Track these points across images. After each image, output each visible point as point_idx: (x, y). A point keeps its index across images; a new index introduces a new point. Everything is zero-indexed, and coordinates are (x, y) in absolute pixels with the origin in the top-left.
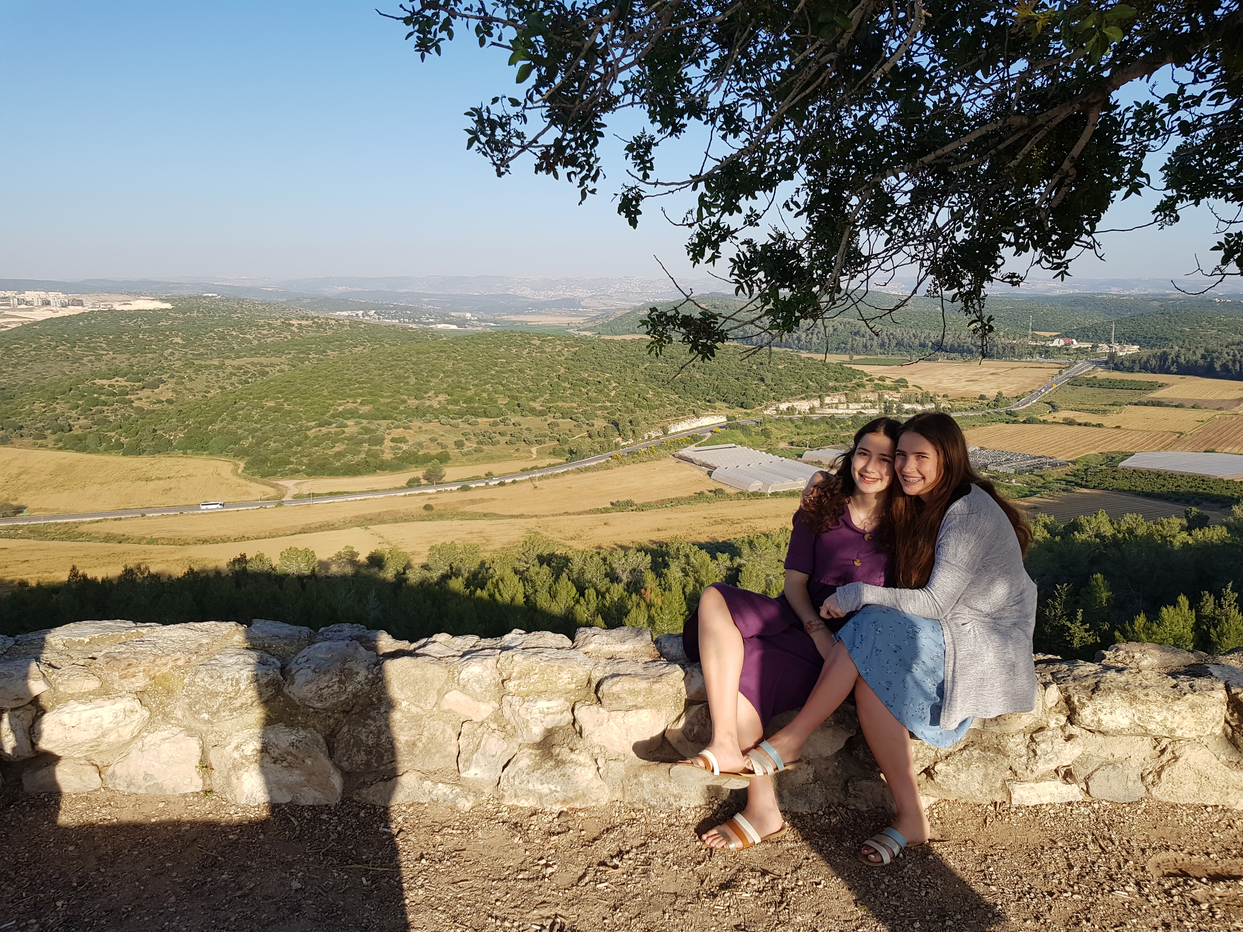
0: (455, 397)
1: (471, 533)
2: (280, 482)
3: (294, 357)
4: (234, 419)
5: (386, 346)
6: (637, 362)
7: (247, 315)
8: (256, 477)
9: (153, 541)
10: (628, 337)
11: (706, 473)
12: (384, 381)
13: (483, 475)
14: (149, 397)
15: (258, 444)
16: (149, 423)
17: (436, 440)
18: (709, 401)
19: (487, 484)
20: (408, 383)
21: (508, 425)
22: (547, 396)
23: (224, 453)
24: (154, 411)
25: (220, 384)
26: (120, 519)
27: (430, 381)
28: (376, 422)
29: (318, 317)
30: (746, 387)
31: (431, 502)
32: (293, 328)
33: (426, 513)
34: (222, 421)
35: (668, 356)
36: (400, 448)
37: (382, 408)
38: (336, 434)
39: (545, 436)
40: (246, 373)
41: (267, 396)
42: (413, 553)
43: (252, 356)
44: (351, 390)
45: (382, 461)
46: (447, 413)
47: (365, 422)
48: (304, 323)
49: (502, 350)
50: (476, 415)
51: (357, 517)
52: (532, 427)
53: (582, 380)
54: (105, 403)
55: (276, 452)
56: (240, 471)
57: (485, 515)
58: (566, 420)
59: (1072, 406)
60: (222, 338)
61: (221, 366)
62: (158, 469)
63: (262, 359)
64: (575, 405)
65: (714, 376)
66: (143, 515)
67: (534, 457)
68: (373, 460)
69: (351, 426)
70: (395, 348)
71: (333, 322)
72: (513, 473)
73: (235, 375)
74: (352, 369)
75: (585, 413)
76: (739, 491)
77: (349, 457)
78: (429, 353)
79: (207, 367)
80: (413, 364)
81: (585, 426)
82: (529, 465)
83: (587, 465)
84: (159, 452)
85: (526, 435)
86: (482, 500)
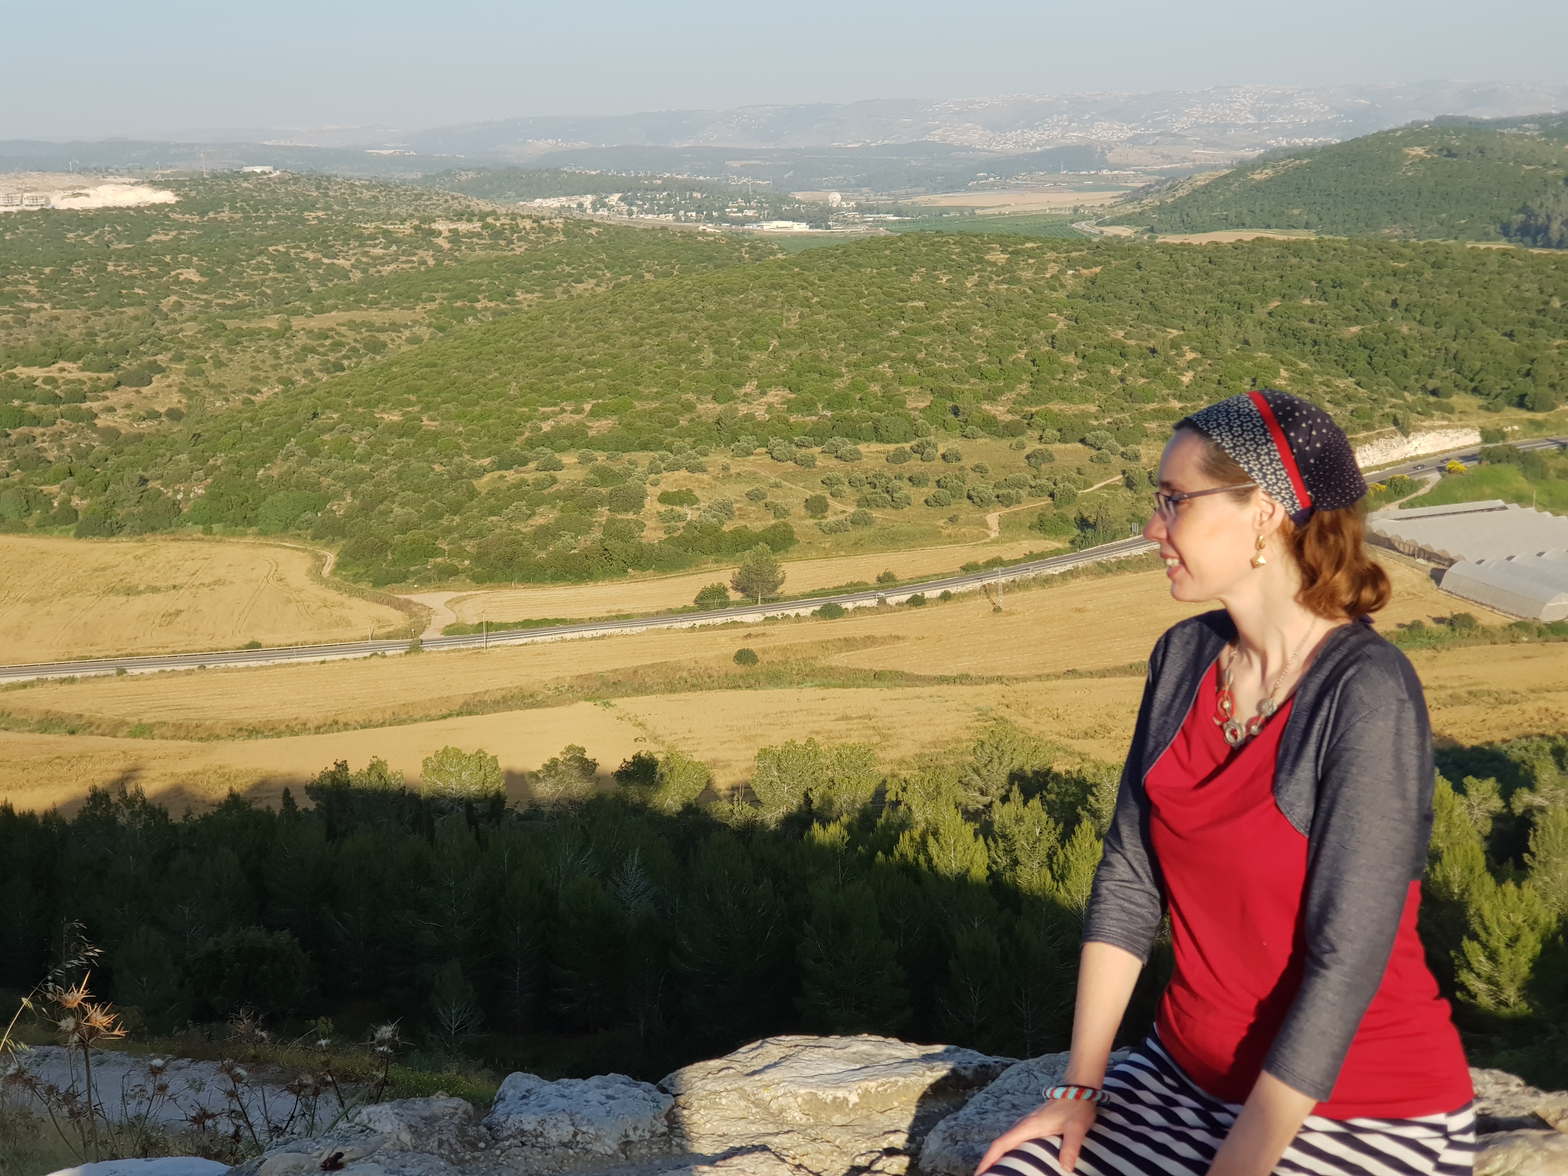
0: (806, 395)
1: (846, 718)
2: (416, 598)
3: (442, 309)
4: (313, 452)
5: (648, 276)
6: (1248, 298)
7: (339, 213)
8: (362, 586)
9: (143, 731)
10: (1227, 237)
11: (1426, 575)
12: (643, 359)
13: (872, 581)
14: (129, 406)
15: (366, 509)
16: (132, 465)
17: (764, 497)
18: (1434, 393)
19: (882, 601)
20: (697, 364)
21: (930, 459)
22: (1024, 388)
23: (292, 531)
24: (139, 437)
25: (282, 373)
26: (72, 680)
27: (747, 358)
28: (626, 456)
29: (493, 213)
30: (1532, 354)
31: (753, 645)
32: (440, 241)
33: (740, 669)
34: (286, 458)
35: (1327, 280)
36: (680, 517)
37: (639, 423)
38: (539, 485)
39: (1019, 484)
40: (337, 346)
41: (383, 400)
42: (714, 763)
43: (348, 308)
44: (568, 383)
45: (640, 548)
46: (787, 431)
47: (601, 457)
48: (463, 227)
49: (915, 278)
50: (856, 435)
51: (587, 677)
52: (986, 464)
53: (1110, 346)
54: (36, 421)
55: (405, 527)
56: (326, 571)
57: (878, 676)
58: (1069, 446)
60: (286, 267)
61: (284, 333)
62: (152, 568)
63: (374, 315)
64: (1093, 409)
65: (1447, 329)
66: (121, 672)
67: (993, 535)
68: (619, 544)
69: (571, 467)
70: (667, 282)
71: (528, 224)
72: (944, 575)
73: (313, 350)
74: (572, 331)
75: (1116, 427)
76: (1513, 620)
77: (567, 538)
78: (745, 290)
79: (253, 334)
80: (710, 317)
81: (1116, 460)
82: (982, 555)
83: (1124, 554)
84: (153, 529)
85: (974, 481)
86: (870, 641)
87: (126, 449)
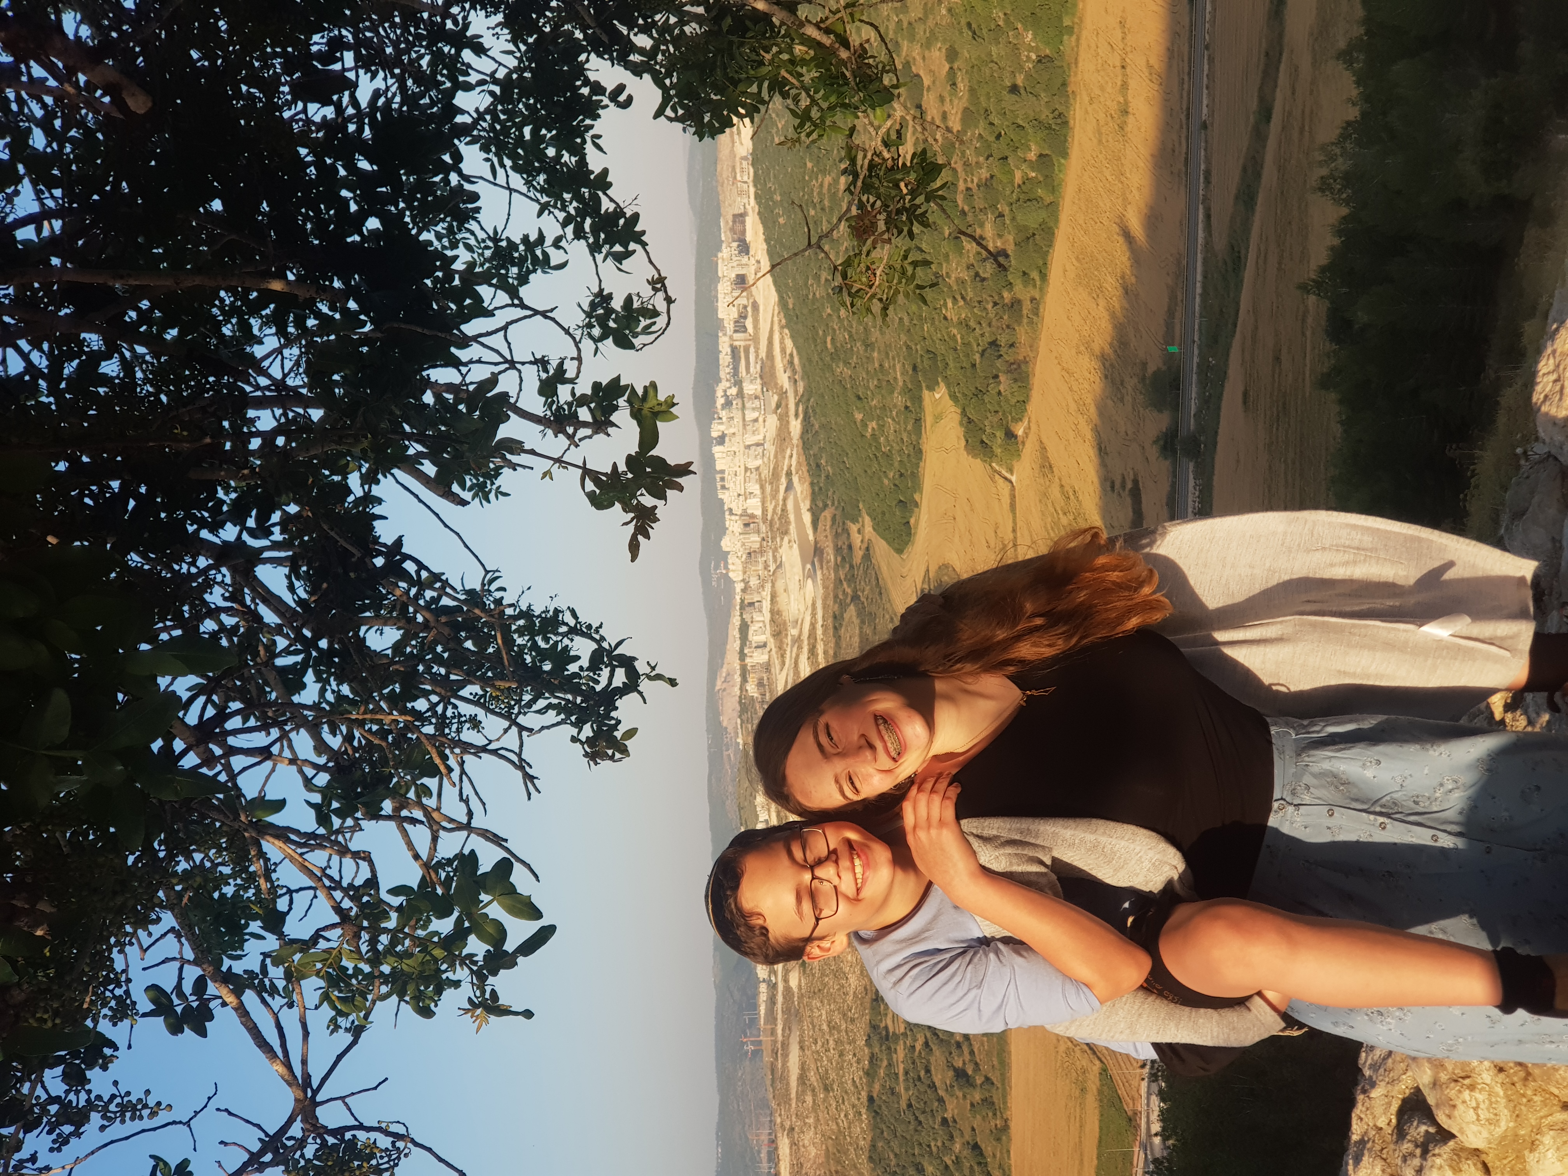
16: (999, 100)
26: (1207, 172)
66: (1204, 126)
87: (984, 105)
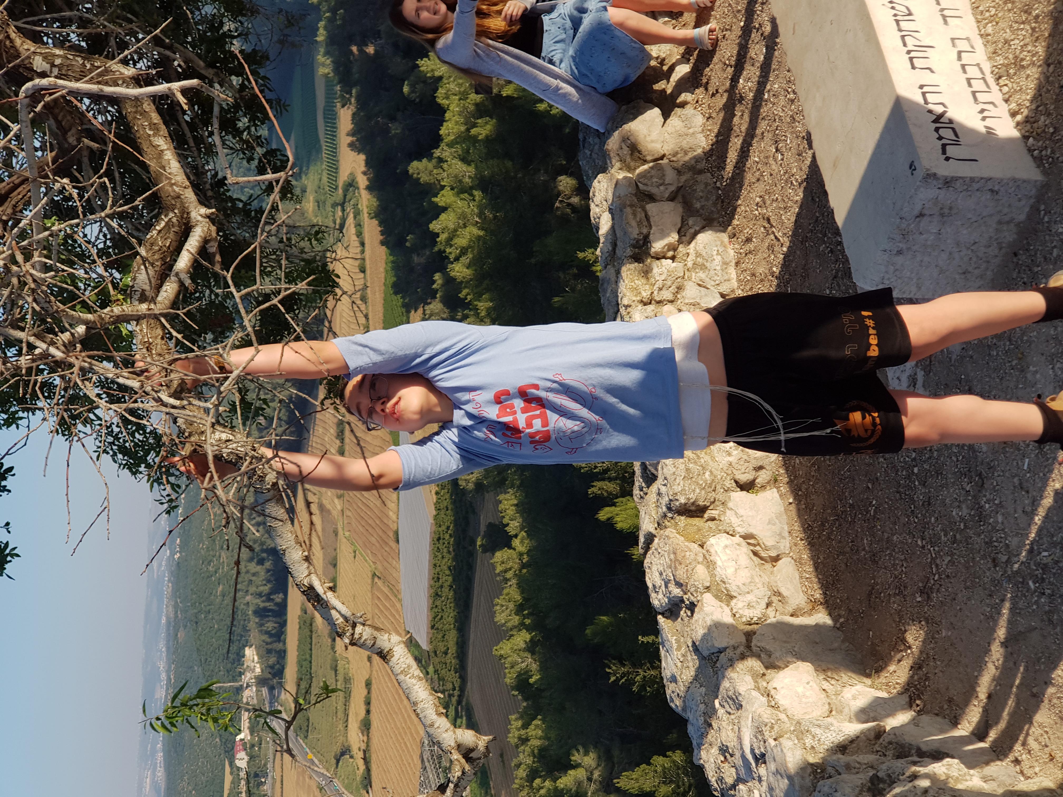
59: (341, 727)
